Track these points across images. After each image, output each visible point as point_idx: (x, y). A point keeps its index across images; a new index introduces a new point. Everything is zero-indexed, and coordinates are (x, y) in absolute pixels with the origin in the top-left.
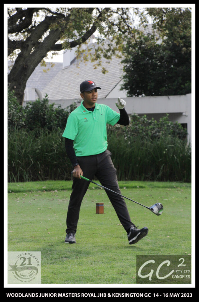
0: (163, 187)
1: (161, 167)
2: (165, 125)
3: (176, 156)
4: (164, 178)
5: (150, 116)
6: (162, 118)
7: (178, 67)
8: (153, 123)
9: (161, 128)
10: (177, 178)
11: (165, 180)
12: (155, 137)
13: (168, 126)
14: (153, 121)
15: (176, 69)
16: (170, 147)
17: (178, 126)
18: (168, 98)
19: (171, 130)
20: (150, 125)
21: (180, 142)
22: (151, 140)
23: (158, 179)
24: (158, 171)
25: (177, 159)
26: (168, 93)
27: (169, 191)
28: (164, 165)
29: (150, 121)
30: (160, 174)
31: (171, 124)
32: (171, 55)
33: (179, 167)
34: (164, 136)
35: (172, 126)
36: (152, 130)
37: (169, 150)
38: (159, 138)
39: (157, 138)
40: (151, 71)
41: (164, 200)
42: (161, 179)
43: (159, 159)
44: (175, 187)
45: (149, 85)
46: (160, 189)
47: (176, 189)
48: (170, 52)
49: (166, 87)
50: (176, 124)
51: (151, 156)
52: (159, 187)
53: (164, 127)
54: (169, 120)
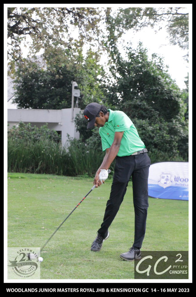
0: (39, 178)
1: (39, 163)
2: (45, 131)
3: (51, 155)
4: (42, 172)
5: (33, 124)
6: (43, 126)
7: (58, 88)
8: (35, 130)
9: (41, 133)
10: (51, 172)
11: (42, 173)
12: (36, 140)
13: (47, 132)
14: (36, 128)
15: (56, 90)
16: (46, 148)
17: (54, 133)
18: (48, 111)
19: (48, 135)
20: (33, 131)
21: (55, 145)
22: (33, 142)
23: (36, 172)
24: (37, 166)
25: (51, 158)
26: (49, 107)
27: (43, 181)
28: (41, 161)
29: (33, 128)
30: (39, 168)
31: (49, 131)
32: (52, 79)
33: (53, 163)
34: (43, 139)
35: (49, 132)
36: (34, 135)
37: (46, 150)
38: (39, 141)
39: (38, 141)
40: (36, 90)
41: (38, 188)
42: (39, 172)
43: (38, 157)
44: (48, 178)
45: (34, 101)
46: (37, 180)
47: (49, 180)
48: (51, 77)
49: (47, 103)
50: (53, 131)
51: (32, 154)
52: (36, 178)
53: (44, 132)
54: (48, 128)
